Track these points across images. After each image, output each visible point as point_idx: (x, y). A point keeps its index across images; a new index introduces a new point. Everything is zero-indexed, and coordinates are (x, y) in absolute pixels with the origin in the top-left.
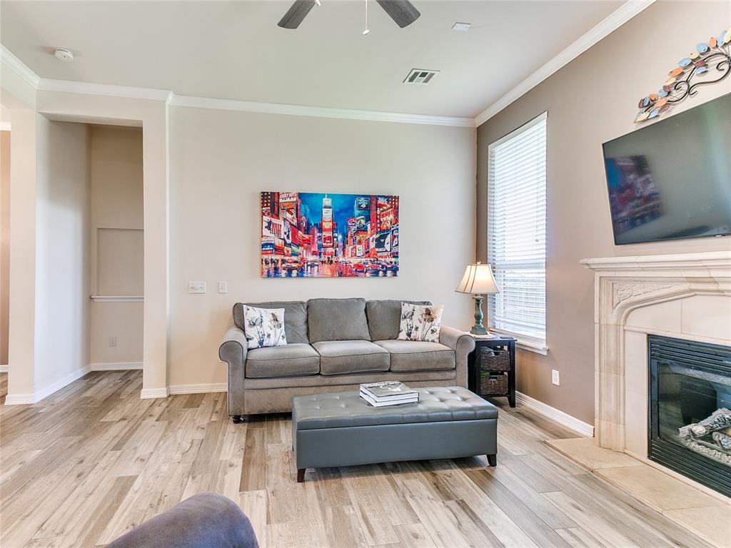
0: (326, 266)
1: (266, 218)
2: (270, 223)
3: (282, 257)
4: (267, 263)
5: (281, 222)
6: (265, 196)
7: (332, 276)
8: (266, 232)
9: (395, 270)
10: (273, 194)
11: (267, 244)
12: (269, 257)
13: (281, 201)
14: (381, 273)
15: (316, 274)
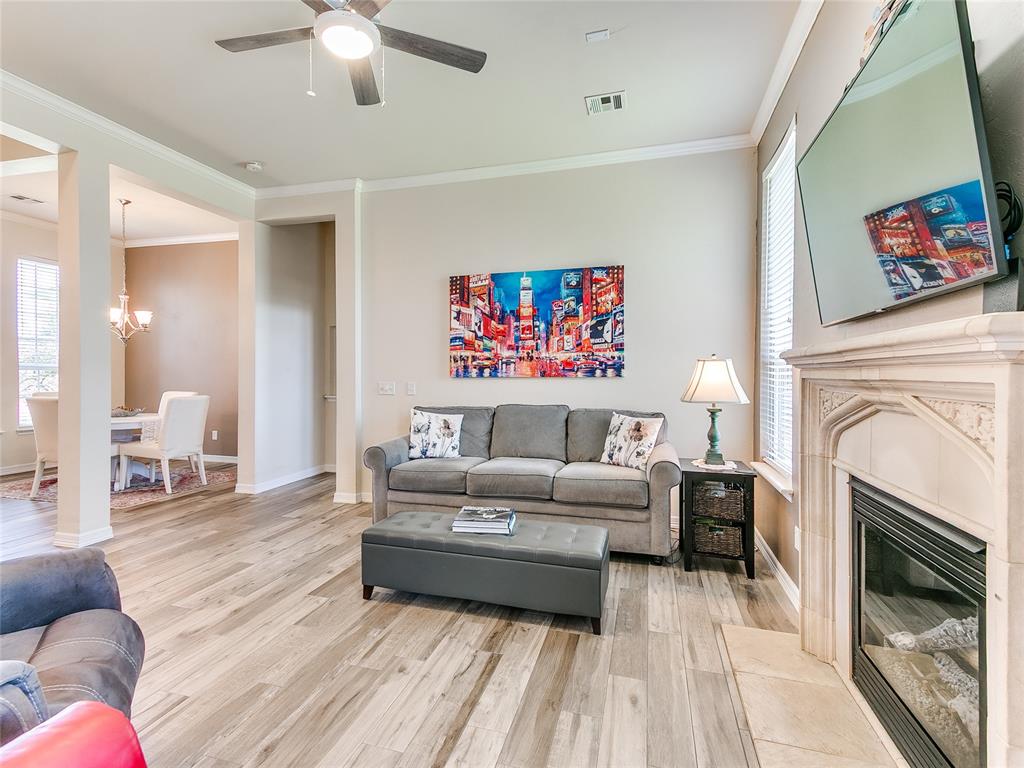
0: (525, 363)
1: (455, 308)
2: (459, 313)
3: (473, 353)
4: (456, 361)
5: (471, 311)
6: (453, 281)
7: (533, 376)
8: (455, 324)
9: (618, 368)
10: (462, 278)
11: (456, 338)
12: (458, 354)
13: (471, 285)
14: (598, 372)
15: (512, 373)
